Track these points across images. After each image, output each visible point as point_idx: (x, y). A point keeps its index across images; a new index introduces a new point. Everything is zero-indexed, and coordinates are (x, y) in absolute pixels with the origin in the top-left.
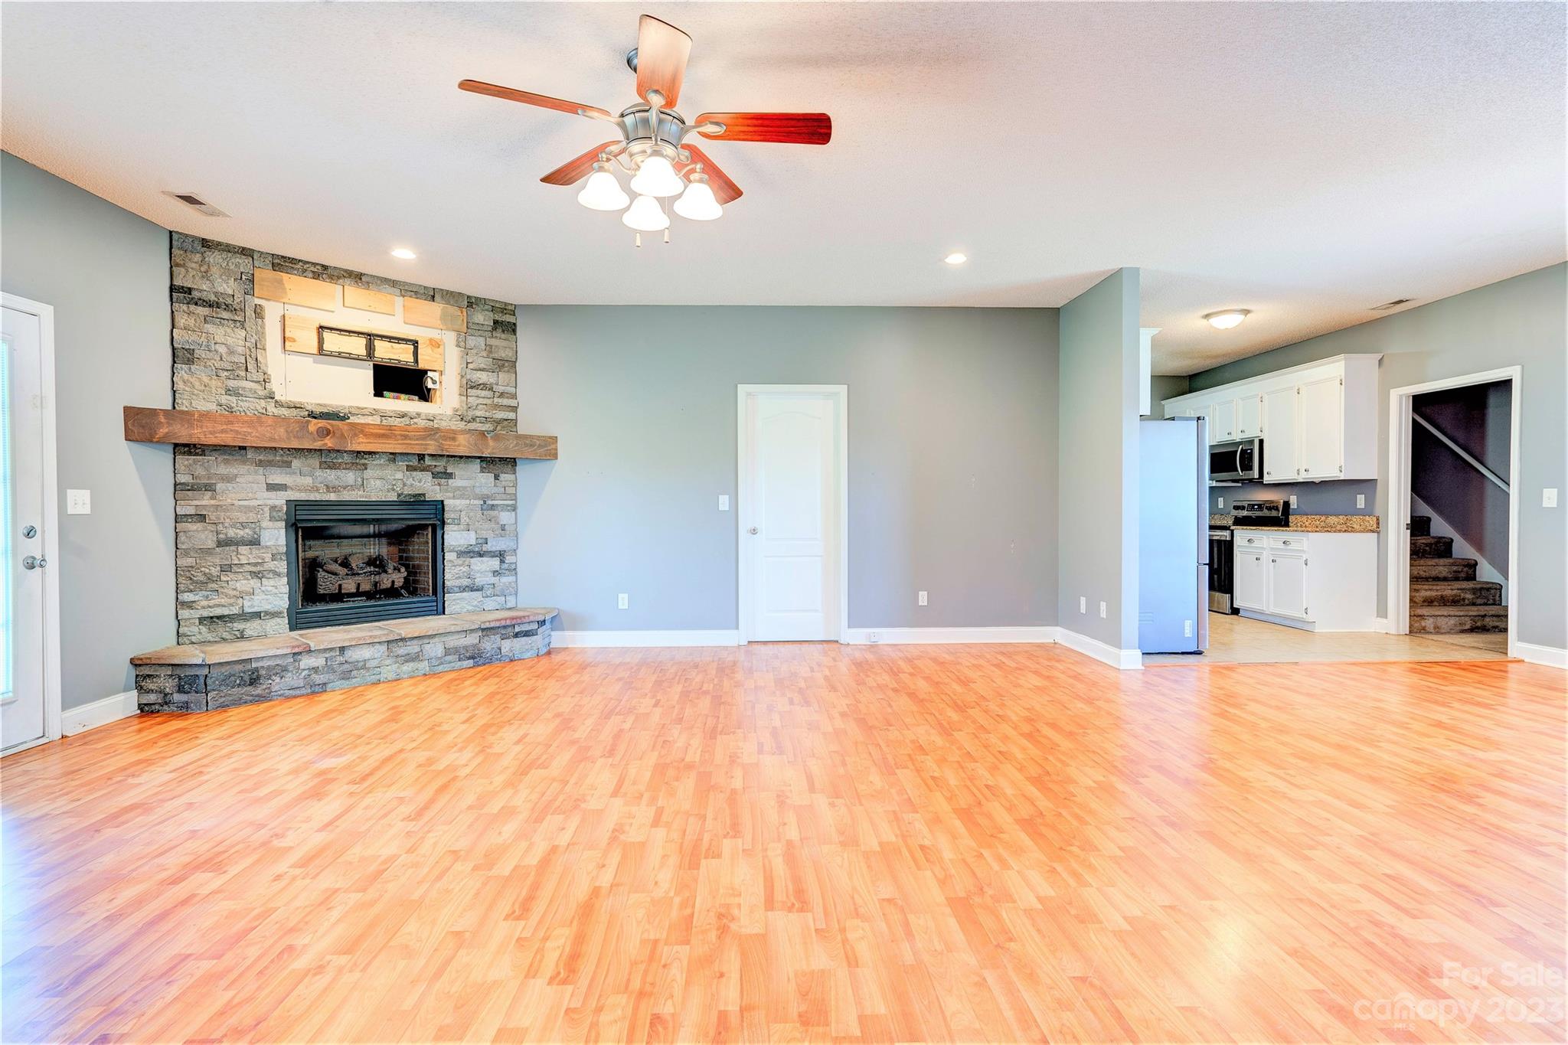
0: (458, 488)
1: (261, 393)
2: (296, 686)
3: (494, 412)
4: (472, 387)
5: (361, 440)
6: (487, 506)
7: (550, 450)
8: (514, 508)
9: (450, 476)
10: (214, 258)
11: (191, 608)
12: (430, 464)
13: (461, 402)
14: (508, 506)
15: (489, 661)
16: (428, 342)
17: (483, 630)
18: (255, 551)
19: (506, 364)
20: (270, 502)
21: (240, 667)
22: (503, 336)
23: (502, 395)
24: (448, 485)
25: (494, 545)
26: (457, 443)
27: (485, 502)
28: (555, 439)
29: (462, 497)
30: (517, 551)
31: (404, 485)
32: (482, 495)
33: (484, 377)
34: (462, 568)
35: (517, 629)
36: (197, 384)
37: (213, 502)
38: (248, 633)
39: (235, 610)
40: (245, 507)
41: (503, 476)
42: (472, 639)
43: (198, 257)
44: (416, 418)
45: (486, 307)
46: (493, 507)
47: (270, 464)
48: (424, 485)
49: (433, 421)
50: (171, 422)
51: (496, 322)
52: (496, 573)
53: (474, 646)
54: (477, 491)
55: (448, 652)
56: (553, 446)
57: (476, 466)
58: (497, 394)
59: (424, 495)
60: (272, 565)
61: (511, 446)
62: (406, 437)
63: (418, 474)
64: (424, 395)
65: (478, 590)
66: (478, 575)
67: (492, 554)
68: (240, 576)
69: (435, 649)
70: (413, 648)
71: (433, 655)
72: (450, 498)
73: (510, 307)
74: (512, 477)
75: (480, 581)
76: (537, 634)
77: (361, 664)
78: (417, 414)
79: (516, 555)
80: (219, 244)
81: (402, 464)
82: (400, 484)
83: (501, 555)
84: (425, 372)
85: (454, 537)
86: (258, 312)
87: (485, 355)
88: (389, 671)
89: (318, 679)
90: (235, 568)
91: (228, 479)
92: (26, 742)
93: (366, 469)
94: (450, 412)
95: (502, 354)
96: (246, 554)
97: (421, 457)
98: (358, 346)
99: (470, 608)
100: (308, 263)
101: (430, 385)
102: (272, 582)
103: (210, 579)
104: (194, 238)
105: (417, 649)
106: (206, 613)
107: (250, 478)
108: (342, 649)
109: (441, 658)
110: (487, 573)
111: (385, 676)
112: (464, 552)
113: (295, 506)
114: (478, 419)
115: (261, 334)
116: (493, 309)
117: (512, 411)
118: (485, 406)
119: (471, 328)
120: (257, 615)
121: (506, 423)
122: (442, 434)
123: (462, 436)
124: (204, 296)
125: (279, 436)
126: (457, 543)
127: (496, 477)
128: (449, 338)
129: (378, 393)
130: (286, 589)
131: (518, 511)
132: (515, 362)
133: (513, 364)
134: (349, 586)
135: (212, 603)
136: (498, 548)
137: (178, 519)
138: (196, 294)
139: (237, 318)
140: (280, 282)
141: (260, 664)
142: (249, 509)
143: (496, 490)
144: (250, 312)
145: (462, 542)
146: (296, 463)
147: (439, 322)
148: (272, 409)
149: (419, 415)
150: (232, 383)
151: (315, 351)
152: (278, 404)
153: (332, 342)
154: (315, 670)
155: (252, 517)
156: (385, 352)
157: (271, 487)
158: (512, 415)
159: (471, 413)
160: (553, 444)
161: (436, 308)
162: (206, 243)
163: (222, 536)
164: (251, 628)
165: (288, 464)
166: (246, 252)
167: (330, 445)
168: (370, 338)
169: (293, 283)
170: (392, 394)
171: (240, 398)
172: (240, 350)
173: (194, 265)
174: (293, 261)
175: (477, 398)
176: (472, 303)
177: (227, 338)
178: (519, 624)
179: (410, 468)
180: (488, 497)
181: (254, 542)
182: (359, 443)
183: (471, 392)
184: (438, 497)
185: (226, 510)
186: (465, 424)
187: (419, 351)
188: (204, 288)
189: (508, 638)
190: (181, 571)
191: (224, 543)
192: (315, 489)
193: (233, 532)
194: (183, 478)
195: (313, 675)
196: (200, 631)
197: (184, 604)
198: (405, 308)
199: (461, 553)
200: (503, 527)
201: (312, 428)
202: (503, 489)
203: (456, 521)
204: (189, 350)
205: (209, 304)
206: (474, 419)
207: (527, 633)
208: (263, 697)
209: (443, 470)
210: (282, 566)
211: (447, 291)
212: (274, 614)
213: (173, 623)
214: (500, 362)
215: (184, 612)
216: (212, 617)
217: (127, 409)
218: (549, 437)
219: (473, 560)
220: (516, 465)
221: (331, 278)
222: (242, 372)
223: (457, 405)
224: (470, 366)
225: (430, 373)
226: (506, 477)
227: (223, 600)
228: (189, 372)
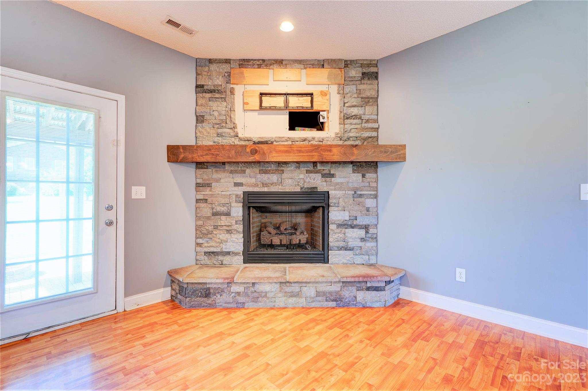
0: (337, 184)
1: (232, 134)
2: (228, 302)
3: (362, 133)
4: (347, 118)
5: (274, 155)
6: (357, 195)
7: (400, 155)
8: (376, 197)
9: (332, 176)
10: (214, 67)
11: (201, 246)
12: (320, 168)
13: (340, 128)
14: (371, 195)
15: (347, 305)
16: (320, 93)
17: (343, 282)
18: (228, 219)
19: (371, 100)
20: (235, 193)
21: (201, 286)
22: (369, 82)
23: (367, 121)
24: (331, 182)
25: (360, 221)
26: (332, 154)
27: (355, 192)
28: (404, 147)
29: (339, 189)
30: (378, 226)
31: (305, 182)
32: (353, 188)
33: (355, 111)
34: (340, 235)
35: (369, 285)
36: (205, 132)
37: (210, 193)
38: (224, 262)
39: (219, 250)
40: (224, 195)
41: (368, 175)
42: (336, 288)
43: (206, 69)
44: (312, 141)
45: (357, 65)
46: (361, 196)
47: (236, 172)
48: (317, 182)
49: (322, 142)
50: (185, 151)
51: (363, 74)
52: (362, 240)
53: (337, 292)
54: (350, 185)
55: (318, 294)
56: (402, 152)
57: (349, 169)
58: (364, 121)
59: (316, 188)
60: (235, 227)
61: (370, 153)
62: (300, 151)
63: (313, 175)
64: (319, 126)
65: (350, 250)
66: (350, 240)
67: (360, 227)
68: (222, 232)
69: (310, 291)
70: (296, 288)
71: (308, 295)
72: (332, 190)
73: (374, 62)
74: (374, 175)
75: (351, 244)
76: (385, 290)
77: (263, 294)
78: (312, 138)
79: (377, 228)
80: (216, 60)
81: (304, 170)
82: (302, 182)
83: (366, 228)
84: (318, 113)
85: (335, 215)
86: (232, 91)
87: (356, 96)
88: (280, 302)
89: (241, 299)
90: (219, 228)
91: (218, 180)
92: (104, 313)
93: (283, 173)
94: (333, 136)
95: (368, 94)
96: (224, 221)
97: (315, 163)
98: (280, 101)
99: (345, 261)
100: (255, 60)
101: (322, 120)
102: (236, 236)
103: (210, 233)
104: (205, 59)
105: (298, 290)
106: (207, 250)
107: (226, 180)
108: (254, 284)
109: (313, 298)
110: (356, 239)
111: (278, 304)
112: (341, 225)
113: (247, 194)
114: (351, 138)
115: (233, 103)
116: (362, 66)
117: (374, 131)
118: (356, 130)
119: (348, 80)
120: (228, 253)
121: (370, 139)
122: (322, 148)
123: (336, 148)
124: (209, 88)
125: (232, 155)
126: (337, 219)
127: (364, 176)
128: (334, 89)
129: (292, 127)
130: (242, 240)
131: (379, 198)
132: (377, 98)
133: (376, 99)
134: (276, 241)
135: (209, 245)
136: (364, 223)
137: (198, 201)
138: (205, 87)
139: (222, 96)
140: (242, 73)
141: (211, 286)
142: (226, 196)
143: (363, 184)
144: (228, 92)
145: (340, 218)
146: (248, 171)
147: (327, 80)
148: (237, 142)
149: (314, 138)
150: (220, 131)
151: (258, 108)
152: (240, 139)
153: (267, 101)
154: (238, 293)
155: (227, 200)
156: (295, 103)
157: (237, 184)
158: (374, 134)
159: (346, 135)
160: (402, 150)
161: (325, 72)
162: (211, 61)
163: (214, 210)
164: (226, 260)
165: (244, 172)
166: (227, 61)
167: (257, 159)
168: (286, 95)
169: (249, 73)
170: (300, 128)
171: (223, 138)
172: (223, 112)
173: (205, 73)
174: (248, 60)
175: (352, 125)
176: (348, 64)
177: (218, 107)
178: (372, 281)
179: (308, 172)
180: (357, 189)
181: (228, 214)
182: (273, 157)
183: (348, 121)
184: (325, 189)
185: (216, 197)
186: (342, 142)
187: (314, 100)
188: (209, 84)
189: (362, 290)
190: (198, 228)
191: (215, 214)
192: (256, 185)
193: (219, 209)
194: (199, 181)
195: (237, 297)
196: (205, 260)
197: (198, 245)
198: (307, 75)
199: (339, 226)
200: (368, 210)
201: (248, 150)
202: (368, 184)
203: (337, 205)
204: (203, 116)
205: (211, 91)
206: (349, 139)
207: (377, 289)
208: (211, 306)
209: (328, 172)
210: (240, 228)
211: (332, 60)
212: (236, 254)
213: (194, 254)
214: (366, 100)
215: (199, 249)
216: (210, 252)
217: (168, 147)
218: (400, 146)
219: (347, 230)
220: (377, 168)
221: (266, 66)
222: (224, 125)
223: (338, 131)
224: (346, 105)
225: (321, 113)
226: (370, 176)
227: (214, 244)
228: (203, 127)
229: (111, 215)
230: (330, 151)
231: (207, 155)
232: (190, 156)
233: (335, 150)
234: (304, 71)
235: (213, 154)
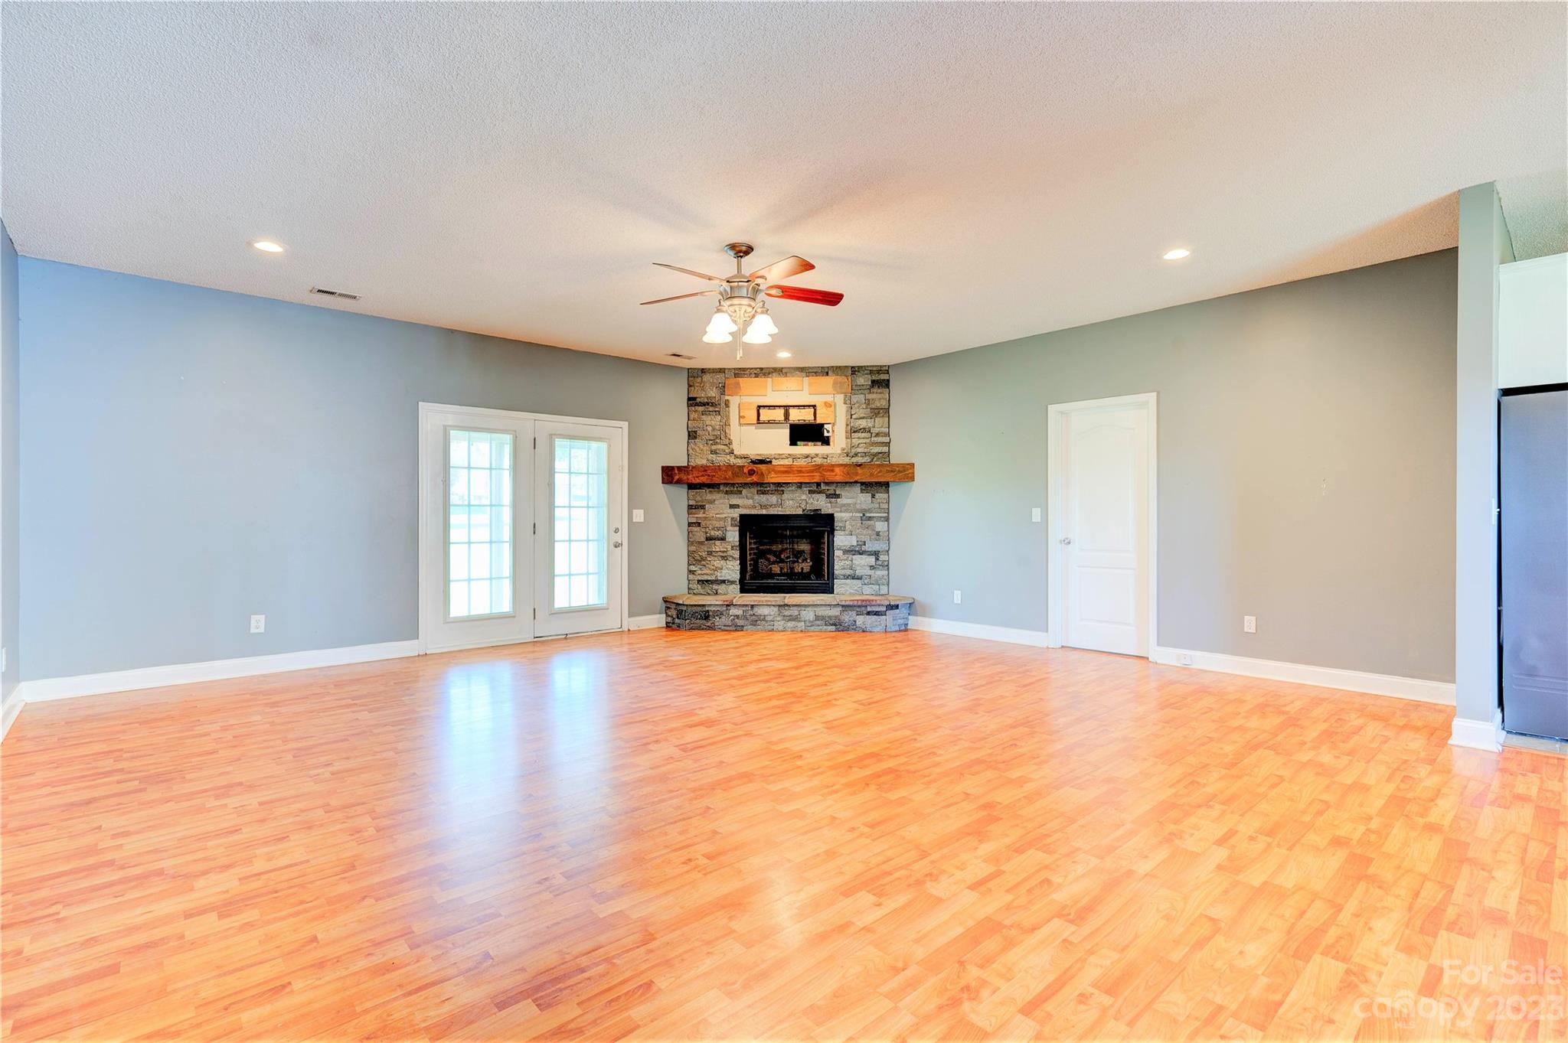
0: (844, 505)
1: (727, 451)
2: (727, 625)
3: (871, 448)
4: (854, 432)
6: (865, 518)
7: (910, 474)
8: (887, 519)
9: (838, 496)
10: (707, 377)
11: (693, 574)
12: (824, 489)
13: (847, 443)
14: (881, 517)
15: (846, 629)
16: (824, 405)
17: (843, 606)
18: (723, 544)
19: (881, 411)
20: (731, 515)
21: (700, 609)
22: (879, 391)
23: (877, 435)
24: (836, 503)
25: (870, 546)
26: (834, 474)
27: (864, 515)
28: (912, 465)
29: (846, 511)
30: (890, 552)
31: (807, 503)
32: (861, 510)
33: (863, 423)
34: (846, 562)
35: (869, 609)
36: (698, 450)
37: (704, 515)
38: (719, 591)
39: (713, 578)
40: (719, 518)
41: (877, 495)
42: (836, 612)
43: (699, 380)
44: (814, 458)
45: (866, 372)
46: (870, 518)
47: (732, 492)
48: (820, 503)
49: (826, 458)
51: (873, 382)
52: (872, 567)
53: (836, 617)
54: (858, 506)
55: (817, 618)
56: (910, 471)
57: (857, 488)
58: (874, 435)
59: (820, 510)
60: (730, 553)
61: (876, 472)
62: (800, 472)
63: (816, 497)
64: (826, 441)
65: (858, 579)
66: (858, 568)
67: (870, 554)
68: (716, 558)
69: (808, 615)
70: (794, 612)
71: (807, 618)
72: (837, 512)
73: (884, 368)
74: (886, 495)
75: (859, 573)
76: (885, 615)
77: (762, 617)
78: (815, 455)
79: (888, 555)
80: (709, 369)
81: (806, 489)
82: (804, 503)
83: (876, 554)
84: (822, 425)
85: (841, 540)
86: (727, 404)
87: (865, 407)
88: (779, 624)
89: (740, 622)
90: (714, 554)
91: (712, 502)
92: (613, 629)
93: (783, 495)
94: (839, 452)
95: (878, 404)
96: (718, 546)
97: (818, 484)
98: (779, 415)
99: (852, 591)
100: (753, 369)
101: (826, 434)
102: (731, 563)
103: (703, 559)
104: (698, 369)
105: (796, 613)
106: (700, 578)
107: (721, 501)
108: (752, 606)
109: (812, 622)
110: (864, 567)
111: (777, 628)
112: (848, 551)
113: (743, 518)
114: (858, 455)
115: (728, 417)
116: (871, 372)
117: (886, 446)
118: (864, 445)
119: (855, 389)
120: (724, 582)
121: (881, 455)
123: (841, 467)
124: (702, 400)
126: (843, 544)
127: (873, 496)
128: (840, 399)
129: (793, 442)
130: (738, 568)
131: (890, 521)
132: (889, 408)
133: (887, 411)
134: (776, 569)
135: (703, 572)
136: (874, 549)
137: (690, 524)
138: (698, 400)
139: (717, 409)
140: (738, 384)
141: (710, 609)
142: (721, 519)
143: (872, 506)
144: (723, 405)
145: (846, 543)
146: (744, 492)
147: (832, 390)
148: (733, 461)
149: (817, 455)
150: (714, 447)
151: (755, 422)
152: (736, 457)
153: (765, 415)
155: (722, 524)
156: (796, 416)
157: (732, 506)
158: (885, 449)
159: (853, 451)
160: (910, 469)
161: (829, 381)
162: (703, 371)
163: (708, 535)
164: (722, 588)
165: (740, 492)
166: (721, 371)
167: (755, 480)
168: (787, 408)
169: (743, 382)
170: (802, 443)
171: (717, 456)
172: (717, 427)
173: (697, 384)
174: (745, 370)
175: (859, 439)
176: (855, 370)
177: (712, 421)
178: (871, 606)
179: (811, 492)
180: (866, 511)
181: (723, 539)
183: (855, 436)
184: (830, 511)
185: (710, 520)
186: (849, 458)
187: (818, 412)
188: (701, 395)
189: (862, 614)
190: (690, 554)
191: (709, 539)
192: (754, 507)
193: (713, 533)
194: (692, 503)
195: (736, 620)
196: (698, 588)
197: (691, 572)
198: (810, 385)
199: (846, 552)
200: (878, 534)
201: (746, 470)
202: (877, 505)
203: (843, 529)
204: (695, 432)
205: (704, 404)
206: (856, 455)
207: (877, 613)
208: (711, 628)
209: (833, 492)
210: (737, 554)
211: (837, 367)
212: (733, 582)
213: (687, 582)
214: (876, 411)
215: (691, 577)
216: (703, 581)
217: (663, 467)
218: (908, 464)
219: (854, 557)
220: (889, 487)
221: (764, 375)
222: (718, 441)
223: (844, 446)
224: (854, 417)
225: (825, 426)
226: (881, 496)
227: (708, 572)
228: (695, 444)
229: (617, 538)
230: (833, 471)
231: (702, 476)
232: (685, 478)
233: (837, 470)
234: (806, 379)
235: (709, 475)
